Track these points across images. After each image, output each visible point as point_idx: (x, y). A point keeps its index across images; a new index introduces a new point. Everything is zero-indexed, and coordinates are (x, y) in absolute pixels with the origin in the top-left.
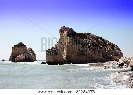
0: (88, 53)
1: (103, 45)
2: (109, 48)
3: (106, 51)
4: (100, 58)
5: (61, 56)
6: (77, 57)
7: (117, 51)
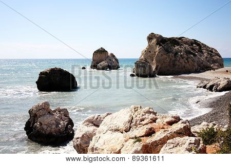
0: (181, 63)
1: (199, 51)
2: (205, 54)
3: (203, 58)
4: (194, 68)
5: (150, 68)
6: (168, 68)
7: (216, 58)
